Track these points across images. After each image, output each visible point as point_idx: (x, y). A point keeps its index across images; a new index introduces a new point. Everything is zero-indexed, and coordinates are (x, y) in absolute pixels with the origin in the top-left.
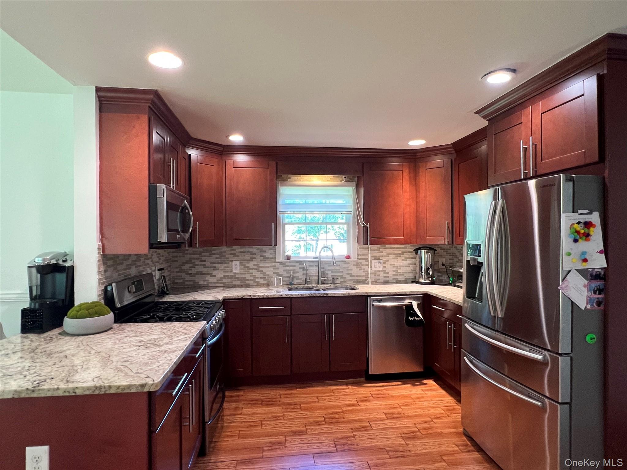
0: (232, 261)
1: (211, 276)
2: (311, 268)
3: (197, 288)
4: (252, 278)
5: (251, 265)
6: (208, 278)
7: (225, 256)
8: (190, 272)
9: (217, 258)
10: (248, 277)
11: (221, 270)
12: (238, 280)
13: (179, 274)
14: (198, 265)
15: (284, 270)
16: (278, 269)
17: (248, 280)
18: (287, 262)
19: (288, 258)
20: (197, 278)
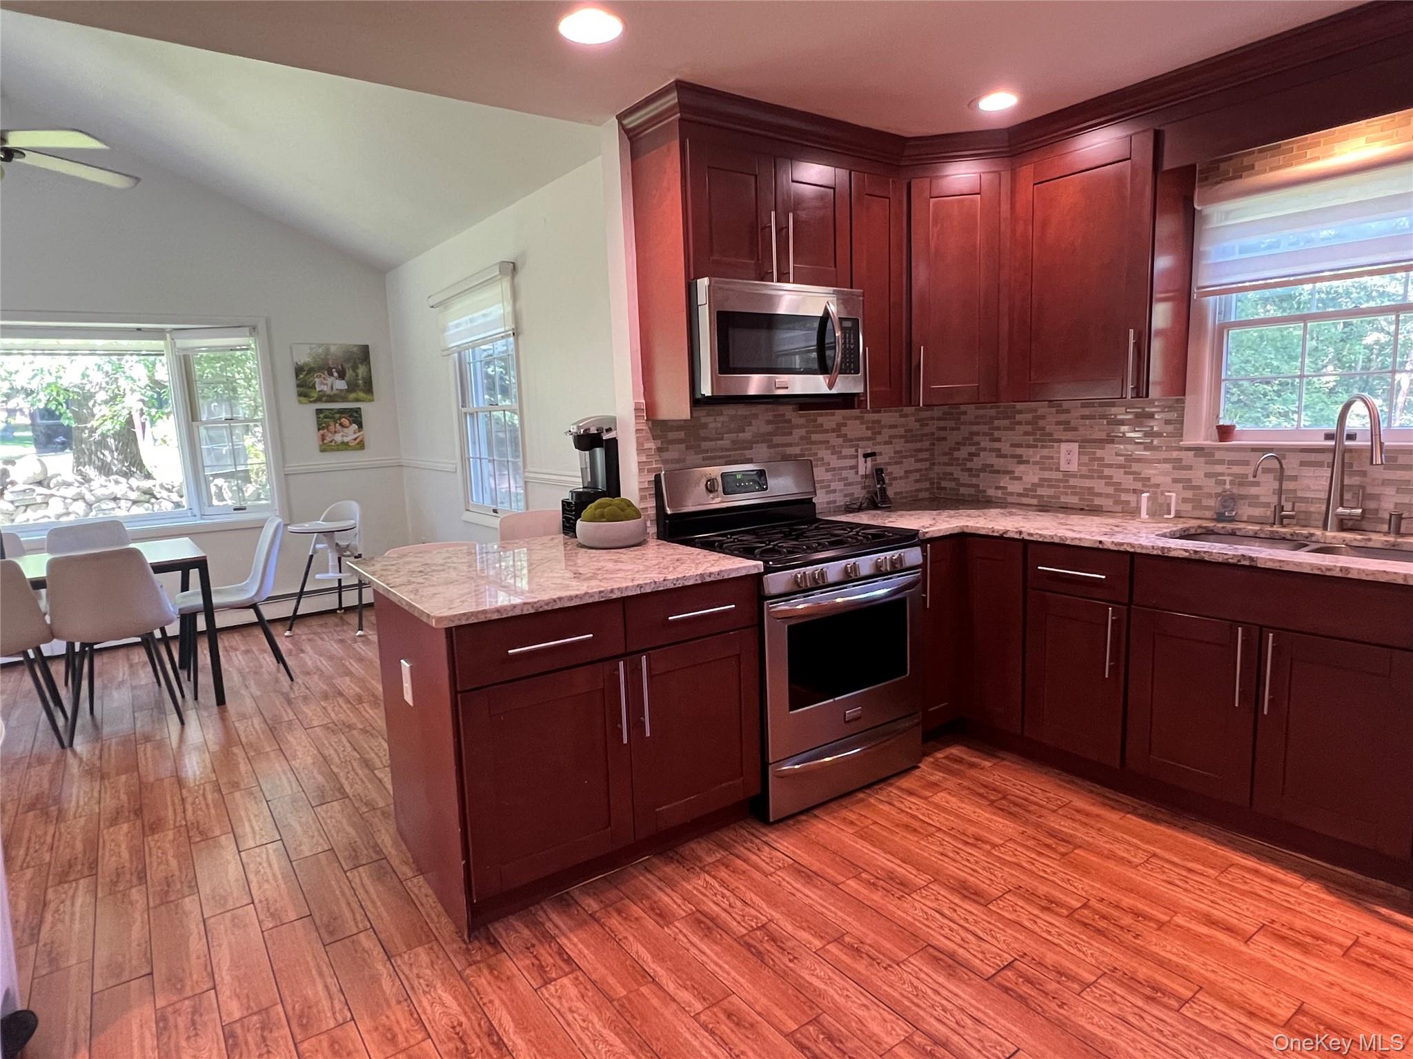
0: (1060, 441)
1: (1011, 478)
2: (1308, 472)
3: (981, 502)
4: (1110, 490)
5: (1108, 454)
6: (1004, 481)
7: (1043, 429)
8: (969, 465)
9: (1026, 434)
10: (1099, 486)
11: (1035, 463)
12: (1074, 494)
13: (949, 469)
14: (984, 449)
15: (1207, 475)
16: (1190, 468)
17: (1100, 495)
18: (1219, 449)
19: (1225, 432)
20: (984, 481)
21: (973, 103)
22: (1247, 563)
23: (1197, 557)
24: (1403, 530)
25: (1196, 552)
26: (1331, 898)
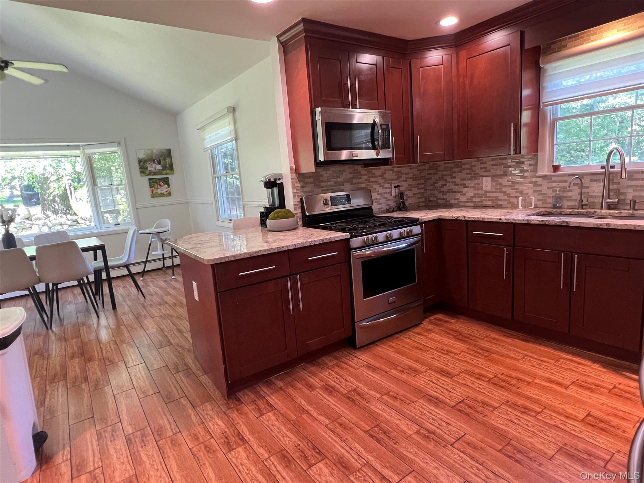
0: (482, 176)
1: (461, 195)
2: (594, 184)
3: (448, 206)
4: (506, 197)
5: (504, 181)
6: (458, 196)
7: (475, 171)
8: (442, 190)
9: (467, 174)
10: (501, 196)
11: (472, 187)
12: (489, 200)
13: (433, 192)
14: (449, 182)
15: (548, 188)
16: (541, 185)
17: (501, 200)
18: (554, 176)
19: (556, 168)
20: (449, 196)
21: (437, 23)
22: (565, 224)
23: (543, 223)
24: (636, 208)
25: (542, 221)
26: (604, 370)
